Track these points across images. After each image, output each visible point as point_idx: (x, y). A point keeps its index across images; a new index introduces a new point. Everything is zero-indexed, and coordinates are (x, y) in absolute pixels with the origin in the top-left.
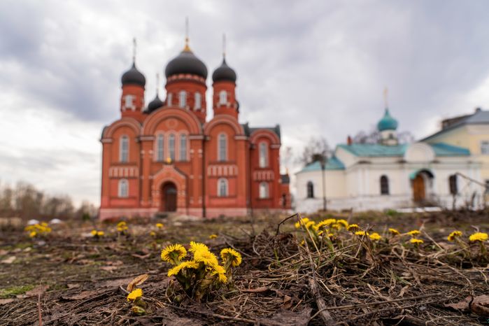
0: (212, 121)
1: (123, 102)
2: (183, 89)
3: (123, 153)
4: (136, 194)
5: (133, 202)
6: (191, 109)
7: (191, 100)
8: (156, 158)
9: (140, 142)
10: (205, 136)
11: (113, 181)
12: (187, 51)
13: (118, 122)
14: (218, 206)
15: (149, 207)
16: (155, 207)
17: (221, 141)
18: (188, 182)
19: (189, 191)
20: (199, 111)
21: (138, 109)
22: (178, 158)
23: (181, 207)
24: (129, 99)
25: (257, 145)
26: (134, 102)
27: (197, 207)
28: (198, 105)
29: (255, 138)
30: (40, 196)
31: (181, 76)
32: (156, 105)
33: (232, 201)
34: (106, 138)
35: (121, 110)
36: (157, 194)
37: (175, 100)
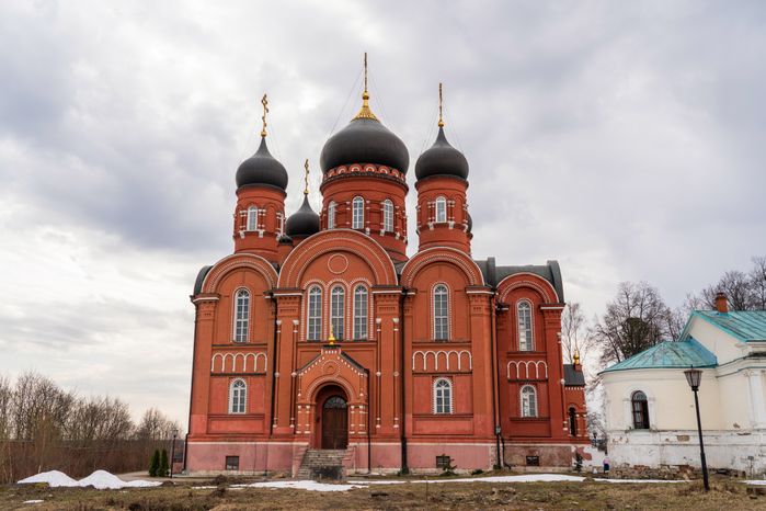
0: (416, 258)
1: (240, 221)
2: (358, 193)
3: (238, 323)
4: (264, 409)
5: (257, 427)
6: (375, 232)
7: (374, 214)
8: (305, 335)
9: (274, 300)
10: (405, 290)
11: (216, 380)
12: (366, 118)
13: (229, 260)
14: (433, 437)
15: (291, 436)
16: (303, 437)
17: (438, 298)
18: (371, 384)
19: (372, 404)
20: (390, 235)
21: (270, 234)
22: (350, 335)
23: (357, 438)
24: (252, 214)
25: (511, 306)
26: (261, 220)
27: (389, 438)
28: (388, 224)
29: (506, 291)
30: (65, 402)
31: (354, 168)
32: (305, 227)
33: (464, 426)
34: (205, 294)
35: (237, 236)
36: (306, 412)
37: (343, 215)
